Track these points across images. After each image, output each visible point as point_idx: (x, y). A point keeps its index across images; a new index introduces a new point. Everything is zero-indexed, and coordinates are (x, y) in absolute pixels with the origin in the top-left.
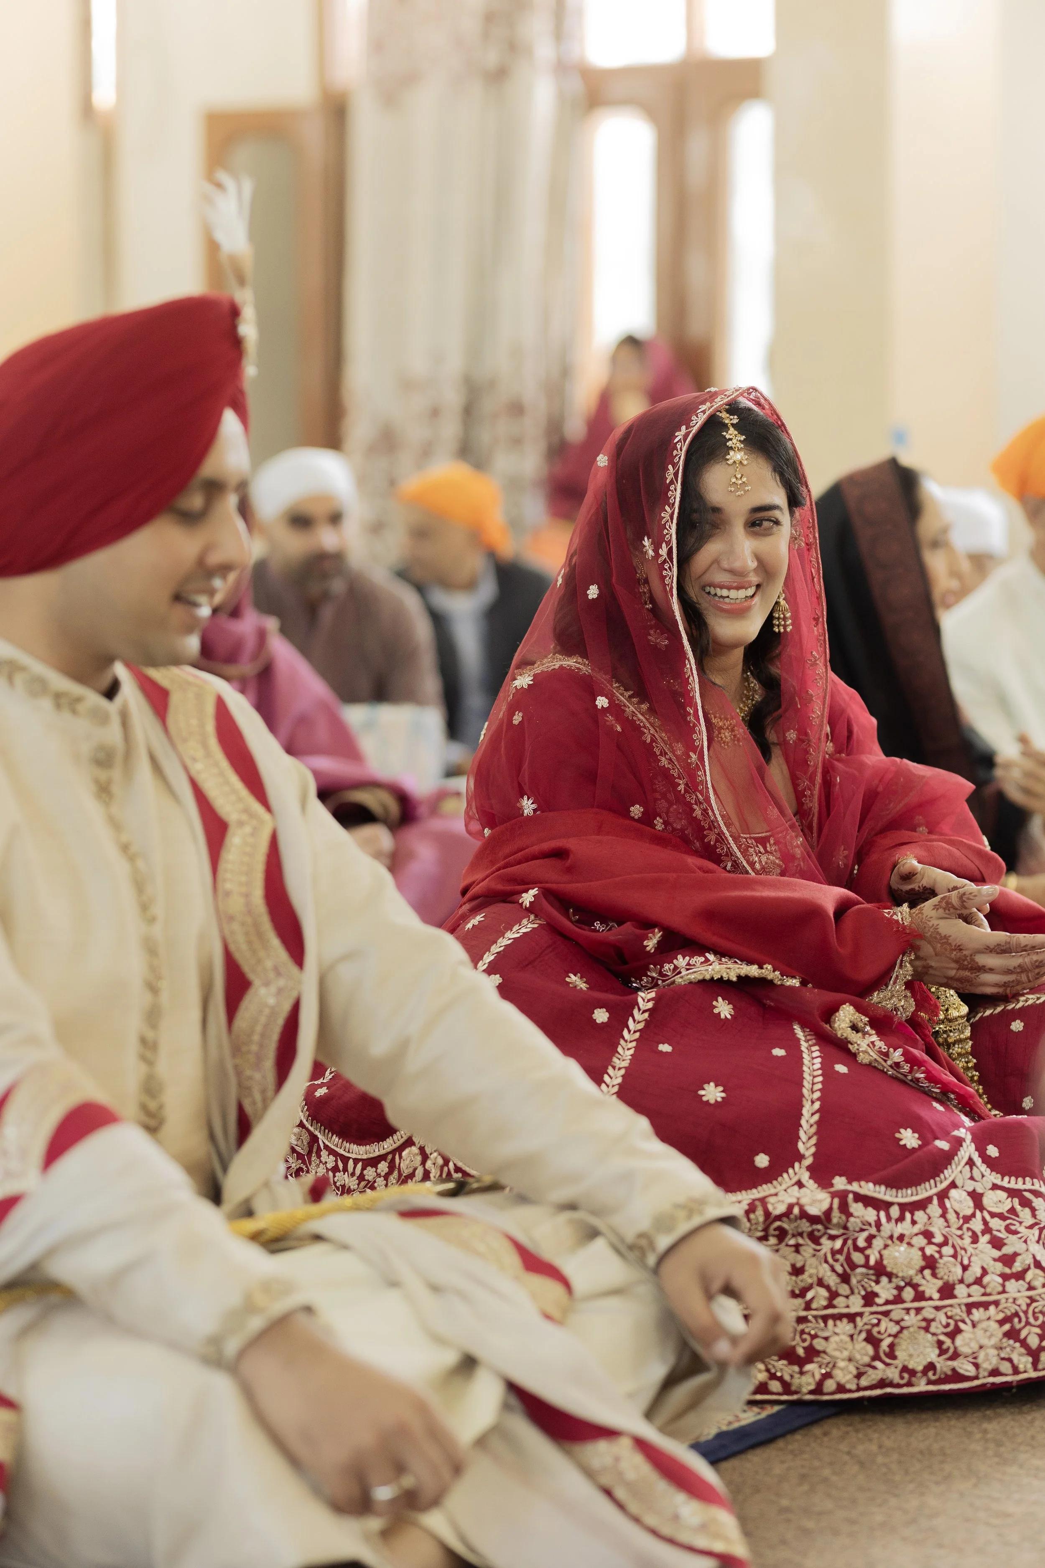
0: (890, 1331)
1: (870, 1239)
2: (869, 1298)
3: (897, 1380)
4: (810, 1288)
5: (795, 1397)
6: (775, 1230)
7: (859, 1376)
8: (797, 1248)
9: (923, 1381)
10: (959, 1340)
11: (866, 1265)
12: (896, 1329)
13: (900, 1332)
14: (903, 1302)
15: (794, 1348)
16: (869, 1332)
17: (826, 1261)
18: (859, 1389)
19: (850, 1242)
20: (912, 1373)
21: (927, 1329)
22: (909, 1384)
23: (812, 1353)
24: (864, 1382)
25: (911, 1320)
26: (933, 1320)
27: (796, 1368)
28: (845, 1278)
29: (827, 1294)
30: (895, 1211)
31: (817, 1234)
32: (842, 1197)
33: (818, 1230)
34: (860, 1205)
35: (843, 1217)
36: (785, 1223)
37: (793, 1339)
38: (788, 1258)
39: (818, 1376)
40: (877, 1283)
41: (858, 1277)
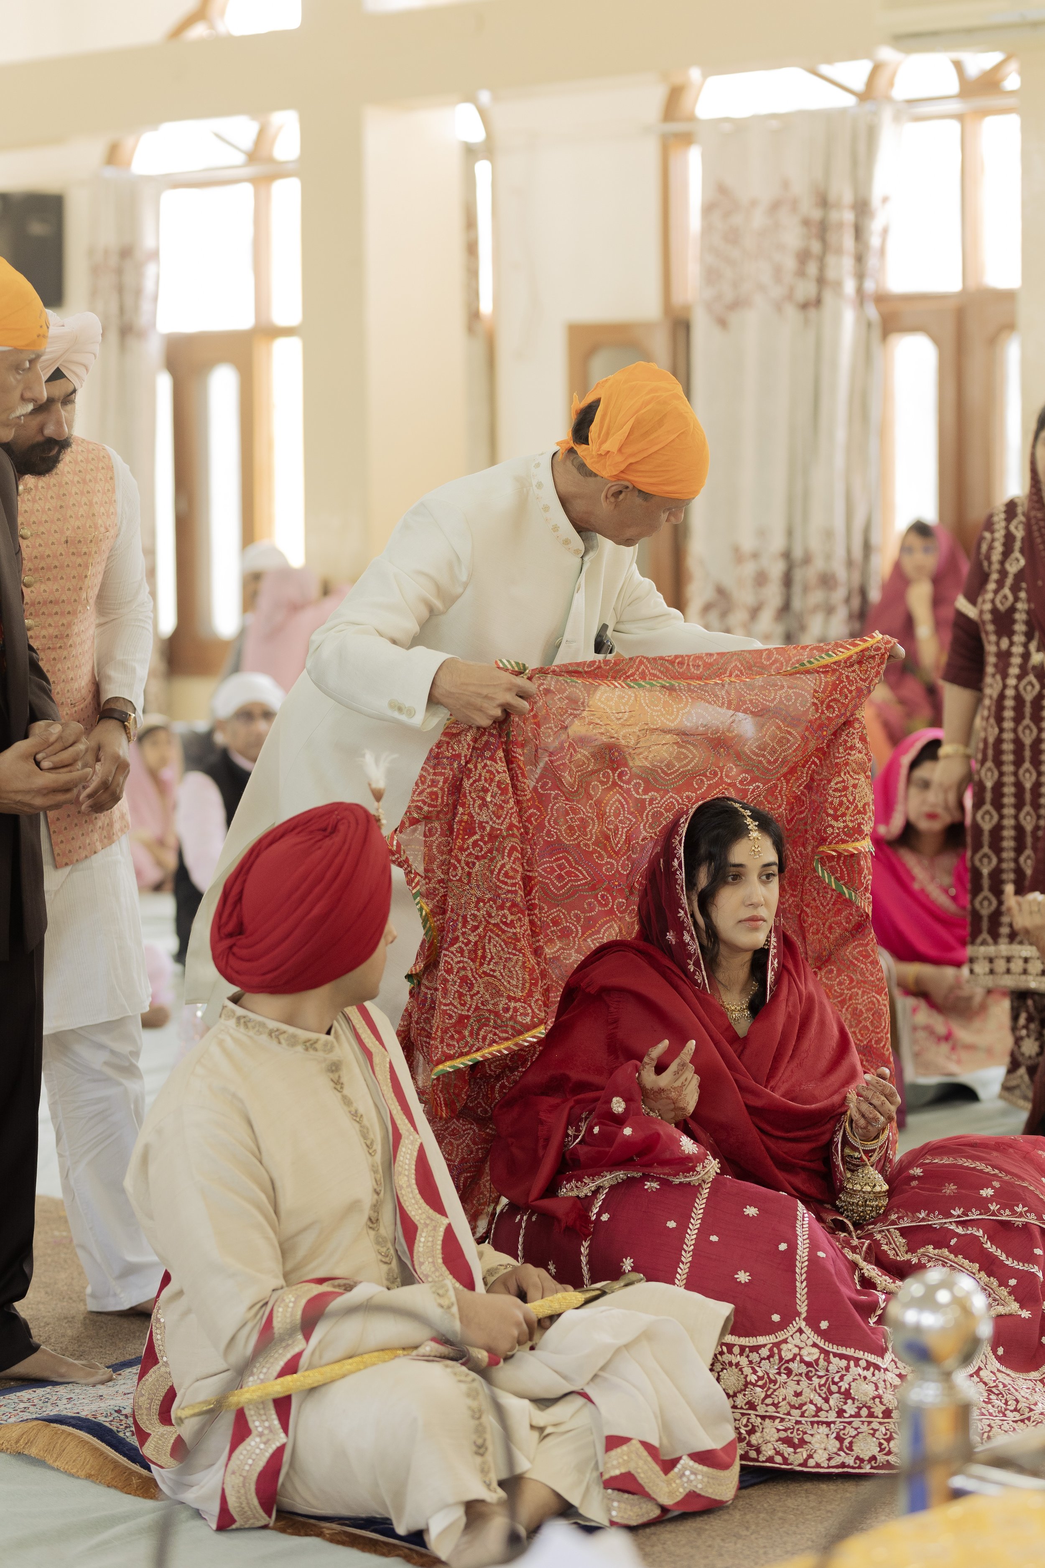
0: (850, 1434)
1: (842, 1378)
2: (840, 1413)
3: (852, 1464)
4: (805, 1404)
5: (789, 1467)
6: (785, 1369)
7: (829, 1459)
8: (798, 1382)
9: (869, 1466)
10: (892, 1443)
11: (839, 1392)
12: (855, 1433)
13: (857, 1435)
14: (861, 1417)
15: (792, 1438)
16: (838, 1433)
17: (815, 1390)
18: (829, 1467)
19: (830, 1379)
20: (862, 1461)
21: (873, 1435)
22: (860, 1467)
23: (803, 1442)
24: (833, 1463)
25: (864, 1428)
26: (877, 1430)
27: (792, 1450)
28: (827, 1400)
29: (814, 1409)
30: (863, 1363)
31: (810, 1374)
32: (827, 1353)
33: (811, 1371)
34: (837, 1359)
35: (826, 1364)
36: (791, 1365)
37: (792, 1433)
38: (792, 1387)
39: (805, 1456)
40: (845, 1403)
41: (834, 1400)
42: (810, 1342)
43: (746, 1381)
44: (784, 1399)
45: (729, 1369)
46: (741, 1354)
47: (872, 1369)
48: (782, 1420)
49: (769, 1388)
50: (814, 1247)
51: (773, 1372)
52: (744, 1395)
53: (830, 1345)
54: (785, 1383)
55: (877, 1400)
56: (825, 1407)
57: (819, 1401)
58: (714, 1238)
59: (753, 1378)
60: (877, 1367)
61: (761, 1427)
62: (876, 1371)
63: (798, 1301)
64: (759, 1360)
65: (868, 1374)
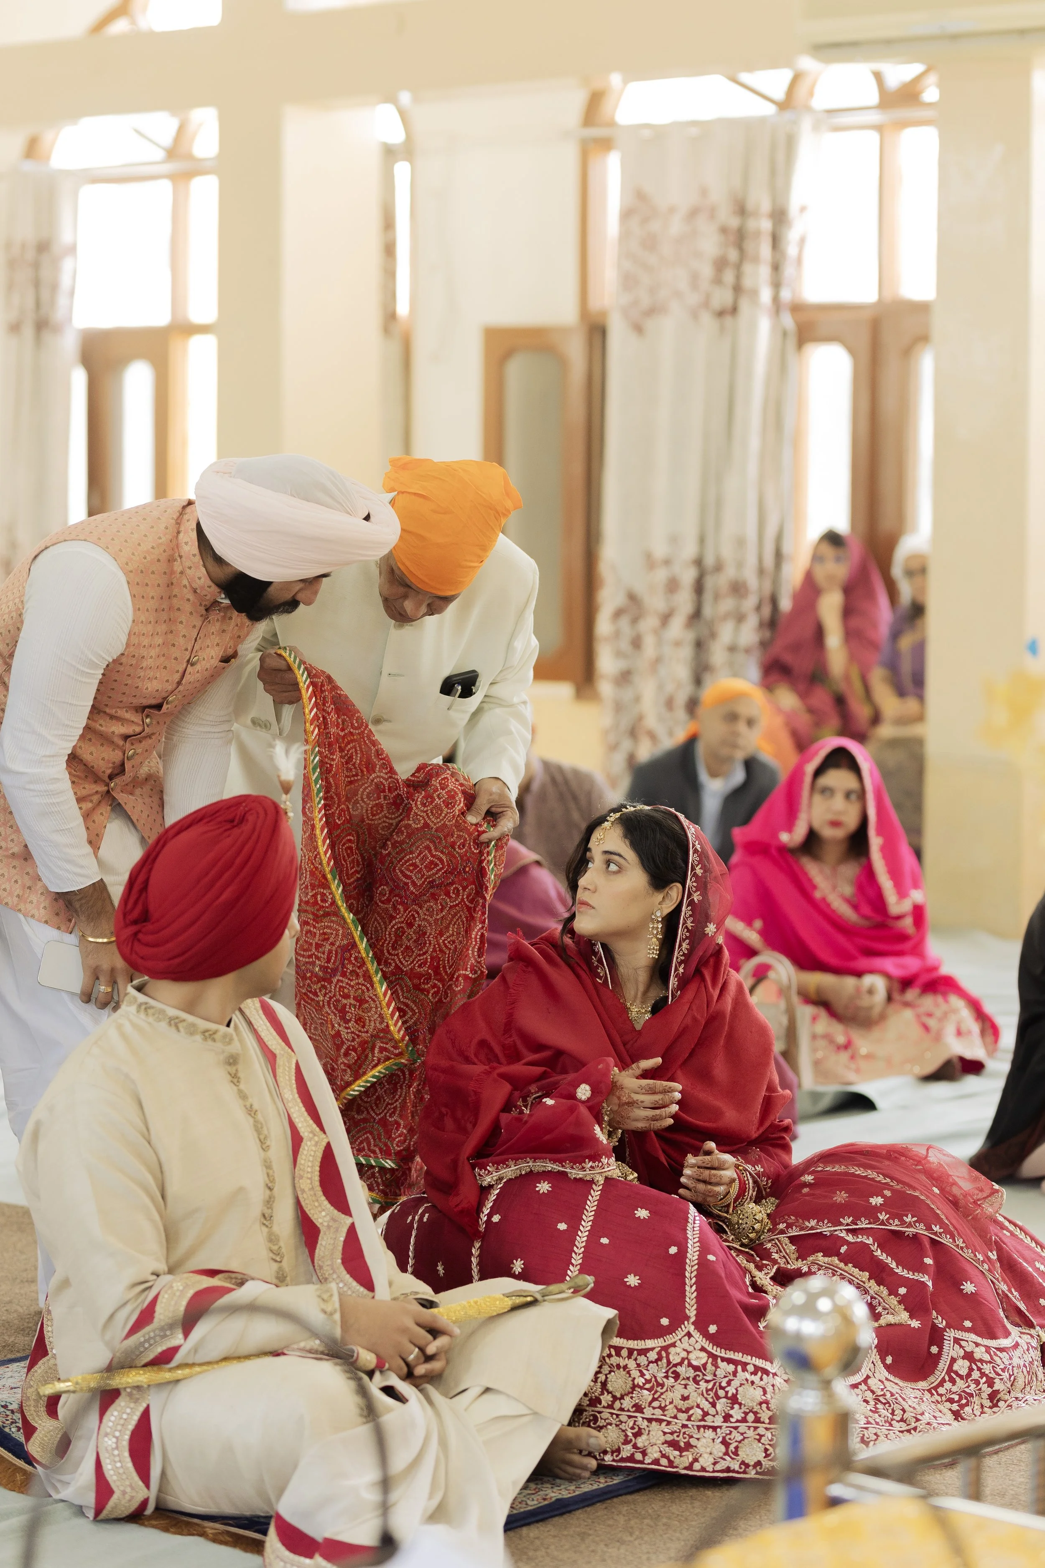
0: (736, 1439)
1: (729, 1383)
2: (727, 1418)
3: (737, 1468)
4: (692, 1408)
5: (675, 1470)
6: (672, 1373)
7: (715, 1464)
8: (686, 1386)
9: (754, 1472)
10: (776, 1449)
11: (726, 1397)
12: (741, 1438)
13: (743, 1440)
14: (747, 1422)
15: (678, 1441)
16: (724, 1438)
17: (703, 1395)
18: (714, 1471)
19: (717, 1384)
20: (747, 1466)
21: (759, 1441)
22: (745, 1472)
23: (688, 1446)
24: (718, 1467)
25: (750, 1433)
26: (763, 1435)
27: (677, 1453)
28: (714, 1405)
29: (701, 1413)
30: (750, 1368)
31: (698, 1378)
32: (714, 1357)
33: (699, 1376)
34: (725, 1363)
35: (714, 1368)
36: (679, 1369)
37: (678, 1436)
38: (679, 1391)
39: (691, 1459)
40: (732, 1408)
41: (722, 1405)
42: (698, 1346)
43: (634, 1384)
44: (671, 1403)
45: (617, 1371)
46: (629, 1357)
47: (760, 1374)
48: (669, 1423)
49: (656, 1392)
50: (704, 1250)
51: (660, 1375)
52: (632, 1398)
53: (719, 1349)
54: (673, 1387)
55: (764, 1406)
56: (712, 1411)
57: (706, 1406)
58: (605, 1241)
59: (640, 1381)
60: (766, 1372)
61: (647, 1429)
62: (765, 1376)
63: (687, 1305)
64: (646, 1363)
65: (756, 1378)
